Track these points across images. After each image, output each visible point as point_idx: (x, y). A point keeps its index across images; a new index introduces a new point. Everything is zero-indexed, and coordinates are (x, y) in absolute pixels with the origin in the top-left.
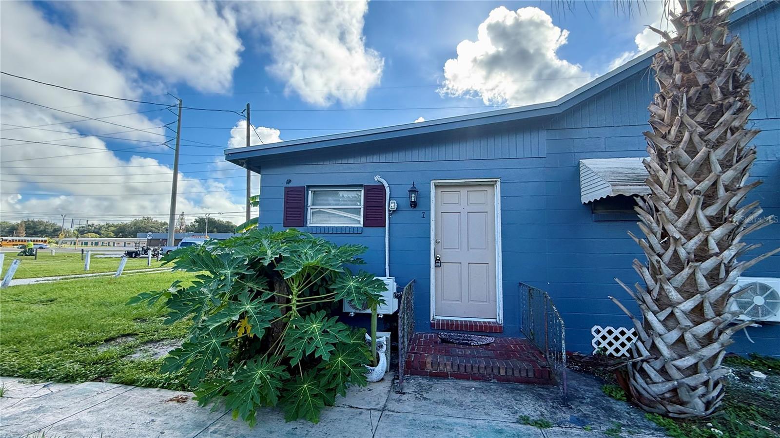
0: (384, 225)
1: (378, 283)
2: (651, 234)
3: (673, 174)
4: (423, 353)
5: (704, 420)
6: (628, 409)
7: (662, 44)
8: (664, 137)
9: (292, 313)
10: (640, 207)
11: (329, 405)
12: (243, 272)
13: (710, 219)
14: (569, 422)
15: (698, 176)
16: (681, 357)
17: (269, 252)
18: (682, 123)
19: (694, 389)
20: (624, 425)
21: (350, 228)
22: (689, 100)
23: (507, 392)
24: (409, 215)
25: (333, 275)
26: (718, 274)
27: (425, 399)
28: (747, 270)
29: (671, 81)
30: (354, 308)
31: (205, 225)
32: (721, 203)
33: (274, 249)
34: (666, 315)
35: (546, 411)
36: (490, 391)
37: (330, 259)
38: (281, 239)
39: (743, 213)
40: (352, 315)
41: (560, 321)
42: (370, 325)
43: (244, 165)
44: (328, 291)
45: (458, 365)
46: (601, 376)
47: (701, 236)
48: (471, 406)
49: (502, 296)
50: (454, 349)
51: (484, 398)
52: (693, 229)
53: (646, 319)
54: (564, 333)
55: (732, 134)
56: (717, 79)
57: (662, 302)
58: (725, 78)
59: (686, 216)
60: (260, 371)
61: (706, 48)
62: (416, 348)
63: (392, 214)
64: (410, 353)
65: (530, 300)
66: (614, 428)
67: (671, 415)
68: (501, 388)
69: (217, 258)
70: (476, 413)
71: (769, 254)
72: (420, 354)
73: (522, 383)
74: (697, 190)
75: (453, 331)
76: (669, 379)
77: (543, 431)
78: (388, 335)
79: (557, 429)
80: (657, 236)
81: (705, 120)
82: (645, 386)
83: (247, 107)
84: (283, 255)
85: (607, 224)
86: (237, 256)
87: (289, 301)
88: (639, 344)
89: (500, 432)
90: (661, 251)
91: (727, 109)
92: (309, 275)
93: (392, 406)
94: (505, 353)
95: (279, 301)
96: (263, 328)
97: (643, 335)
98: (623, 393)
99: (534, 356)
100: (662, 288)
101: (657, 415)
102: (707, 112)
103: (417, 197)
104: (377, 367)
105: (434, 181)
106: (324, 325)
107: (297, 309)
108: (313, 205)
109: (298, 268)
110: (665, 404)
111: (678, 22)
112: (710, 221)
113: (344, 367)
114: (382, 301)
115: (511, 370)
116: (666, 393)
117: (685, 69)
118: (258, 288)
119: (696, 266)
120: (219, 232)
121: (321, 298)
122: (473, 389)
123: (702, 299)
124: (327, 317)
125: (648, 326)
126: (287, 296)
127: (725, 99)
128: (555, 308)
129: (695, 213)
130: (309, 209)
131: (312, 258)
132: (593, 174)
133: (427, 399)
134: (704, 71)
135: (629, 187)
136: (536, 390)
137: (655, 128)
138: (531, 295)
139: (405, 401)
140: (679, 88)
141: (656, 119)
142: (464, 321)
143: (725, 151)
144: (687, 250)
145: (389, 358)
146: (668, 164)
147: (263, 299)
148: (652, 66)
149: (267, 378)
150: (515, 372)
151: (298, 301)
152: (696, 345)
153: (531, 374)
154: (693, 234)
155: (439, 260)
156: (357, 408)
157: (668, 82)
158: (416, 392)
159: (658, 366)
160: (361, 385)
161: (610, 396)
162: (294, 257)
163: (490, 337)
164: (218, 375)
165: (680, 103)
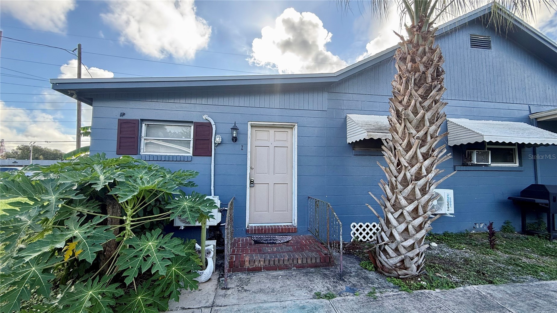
0: (210, 155)
1: (209, 202)
2: (391, 164)
3: (405, 126)
4: (242, 254)
5: (416, 277)
6: (377, 276)
7: (400, 43)
8: (400, 102)
9: (126, 233)
10: (385, 146)
11: (163, 311)
12: (71, 197)
13: (423, 155)
14: (345, 291)
15: (418, 128)
16: (406, 240)
17: (102, 177)
18: (411, 94)
19: (412, 259)
20: (377, 288)
21: (180, 156)
22: (415, 80)
23: (304, 276)
24: (230, 148)
25: (165, 196)
26: (426, 188)
27: (246, 291)
28: (439, 185)
29: (406, 67)
30: (184, 222)
31: (30, 152)
32: (429, 145)
33: (108, 175)
34: (399, 214)
35: (330, 286)
36: (292, 277)
37: (165, 183)
38: (114, 165)
39: (438, 151)
40: (182, 229)
41: (338, 222)
42: (200, 236)
43: (74, 96)
44: (162, 211)
45: (269, 260)
46: (358, 255)
47: (418, 165)
48: (281, 291)
49: (297, 206)
50: (264, 248)
51: (289, 283)
52: (414, 161)
53: (387, 217)
54: (341, 231)
55: (435, 104)
56: (430, 69)
57: (396, 206)
58: (433, 69)
59: (411, 152)
60: (91, 292)
61: (425, 49)
62: (236, 250)
63: (217, 146)
64: (232, 255)
65: (316, 208)
66: (372, 291)
67: (400, 277)
68: (299, 273)
69: (38, 183)
70: (285, 296)
71: (450, 175)
72: (240, 255)
73: (312, 267)
74: (418, 137)
75: (262, 234)
76: (400, 254)
77: (331, 301)
78: (214, 242)
79: (339, 298)
80: (395, 165)
81: (423, 94)
82: (386, 260)
83: (78, 47)
84: (117, 179)
85: (361, 157)
86: (64, 182)
87: (122, 222)
88: (383, 233)
89: (303, 308)
90: (397, 174)
91: (434, 89)
92: (144, 198)
93: (219, 301)
94: (300, 247)
95: (112, 222)
96: (94, 253)
97: (385, 228)
98: (372, 266)
99: (319, 247)
100: (397, 198)
101: (393, 278)
102: (424, 89)
103: (237, 134)
104: (206, 270)
105: (251, 122)
106: (160, 242)
107: (131, 228)
108: (146, 136)
109: (134, 192)
110: (397, 270)
111: (410, 31)
112: (423, 156)
113: (177, 276)
114: (211, 216)
115: (306, 259)
116: (398, 263)
117: (413, 61)
118: (88, 211)
119: (416, 184)
120: (46, 159)
121: (155, 217)
122: (280, 277)
123: (418, 204)
124: (162, 235)
125: (388, 222)
126: (121, 218)
127: (433, 82)
128: (335, 214)
129: (416, 151)
130: (143, 140)
131: (148, 182)
132: (355, 124)
133: (247, 290)
134: (423, 63)
135: (376, 133)
136: (322, 272)
137: (395, 96)
138: (317, 205)
139: (230, 295)
140: (410, 73)
141: (396, 91)
142: (270, 226)
143: (432, 114)
144: (411, 174)
145: (215, 261)
146: (403, 120)
147: (94, 223)
148: (395, 56)
149: (99, 298)
150: (308, 260)
151: (132, 221)
152: (414, 232)
153: (318, 261)
154: (414, 163)
155: (253, 182)
156: (189, 308)
157: (403, 67)
158: (238, 286)
159: (394, 248)
160: (193, 289)
161: (366, 269)
162: (130, 181)
163: (288, 236)
164: (40, 300)
165: (410, 81)
